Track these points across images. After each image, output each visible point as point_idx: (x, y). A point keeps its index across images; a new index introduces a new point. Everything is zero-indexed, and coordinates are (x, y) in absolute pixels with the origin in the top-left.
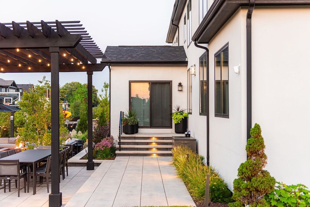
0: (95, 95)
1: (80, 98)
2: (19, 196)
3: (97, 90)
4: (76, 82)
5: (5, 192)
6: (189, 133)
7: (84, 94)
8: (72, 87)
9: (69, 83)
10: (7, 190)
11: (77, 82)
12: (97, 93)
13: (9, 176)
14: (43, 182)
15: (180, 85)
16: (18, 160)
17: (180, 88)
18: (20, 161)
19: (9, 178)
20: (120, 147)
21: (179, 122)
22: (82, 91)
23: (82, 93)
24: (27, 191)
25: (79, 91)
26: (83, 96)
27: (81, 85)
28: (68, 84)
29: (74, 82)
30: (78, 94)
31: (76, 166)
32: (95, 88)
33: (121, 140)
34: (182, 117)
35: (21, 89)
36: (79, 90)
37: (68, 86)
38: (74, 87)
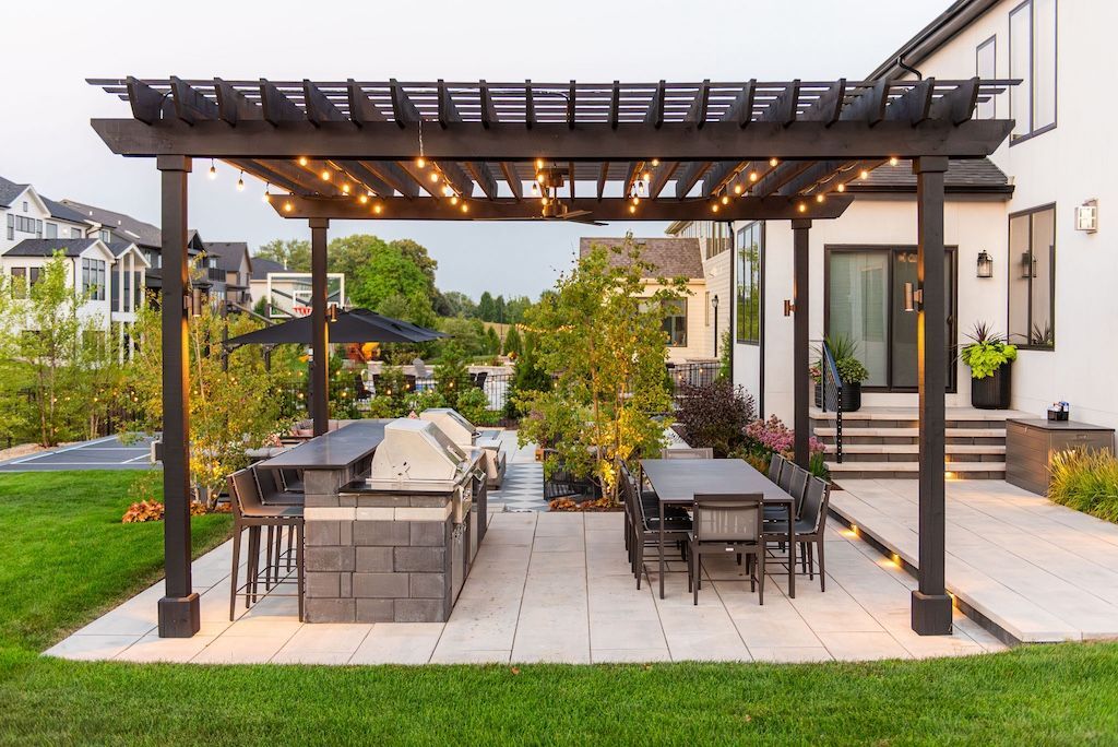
0: (427, 278)
1: (382, 287)
3: (435, 263)
4: (367, 236)
6: (1065, 410)
7: (395, 275)
8: (353, 251)
9: (342, 238)
11: (370, 235)
12: (435, 271)
15: (983, 258)
17: (984, 270)
19: (732, 550)
20: (839, 450)
21: (991, 374)
22: (389, 266)
23: (391, 272)
25: (379, 266)
26: (394, 282)
27: (385, 245)
28: (339, 240)
29: (360, 234)
30: (375, 274)
32: (428, 255)
33: (843, 430)
34: (1000, 358)
35: (214, 257)
36: (381, 262)
37: (339, 248)
38: (359, 251)
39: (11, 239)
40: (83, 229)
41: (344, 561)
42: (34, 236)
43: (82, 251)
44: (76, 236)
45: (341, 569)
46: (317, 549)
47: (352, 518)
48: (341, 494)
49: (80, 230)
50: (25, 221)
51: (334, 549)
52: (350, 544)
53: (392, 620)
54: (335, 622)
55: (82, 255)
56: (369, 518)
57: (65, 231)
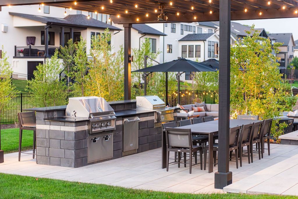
2: (191, 173)
5: (179, 167)
10: (182, 165)
13: (179, 148)
14: (232, 160)
16: (190, 130)
18: (192, 131)
19: (180, 151)
24: (203, 168)
31: (291, 144)
35: (274, 39)
39: (183, 34)
40: (213, 29)
41: (46, 144)
42: (192, 33)
43: (207, 38)
44: (210, 32)
45: (46, 146)
46: (39, 139)
47: (49, 129)
48: (46, 120)
49: (212, 30)
50: (188, 27)
51: (45, 139)
52: (48, 138)
53: (60, 165)
54: (44, 164)
55: (207, 40)
56: (53, 129)
57: (205, 30)
